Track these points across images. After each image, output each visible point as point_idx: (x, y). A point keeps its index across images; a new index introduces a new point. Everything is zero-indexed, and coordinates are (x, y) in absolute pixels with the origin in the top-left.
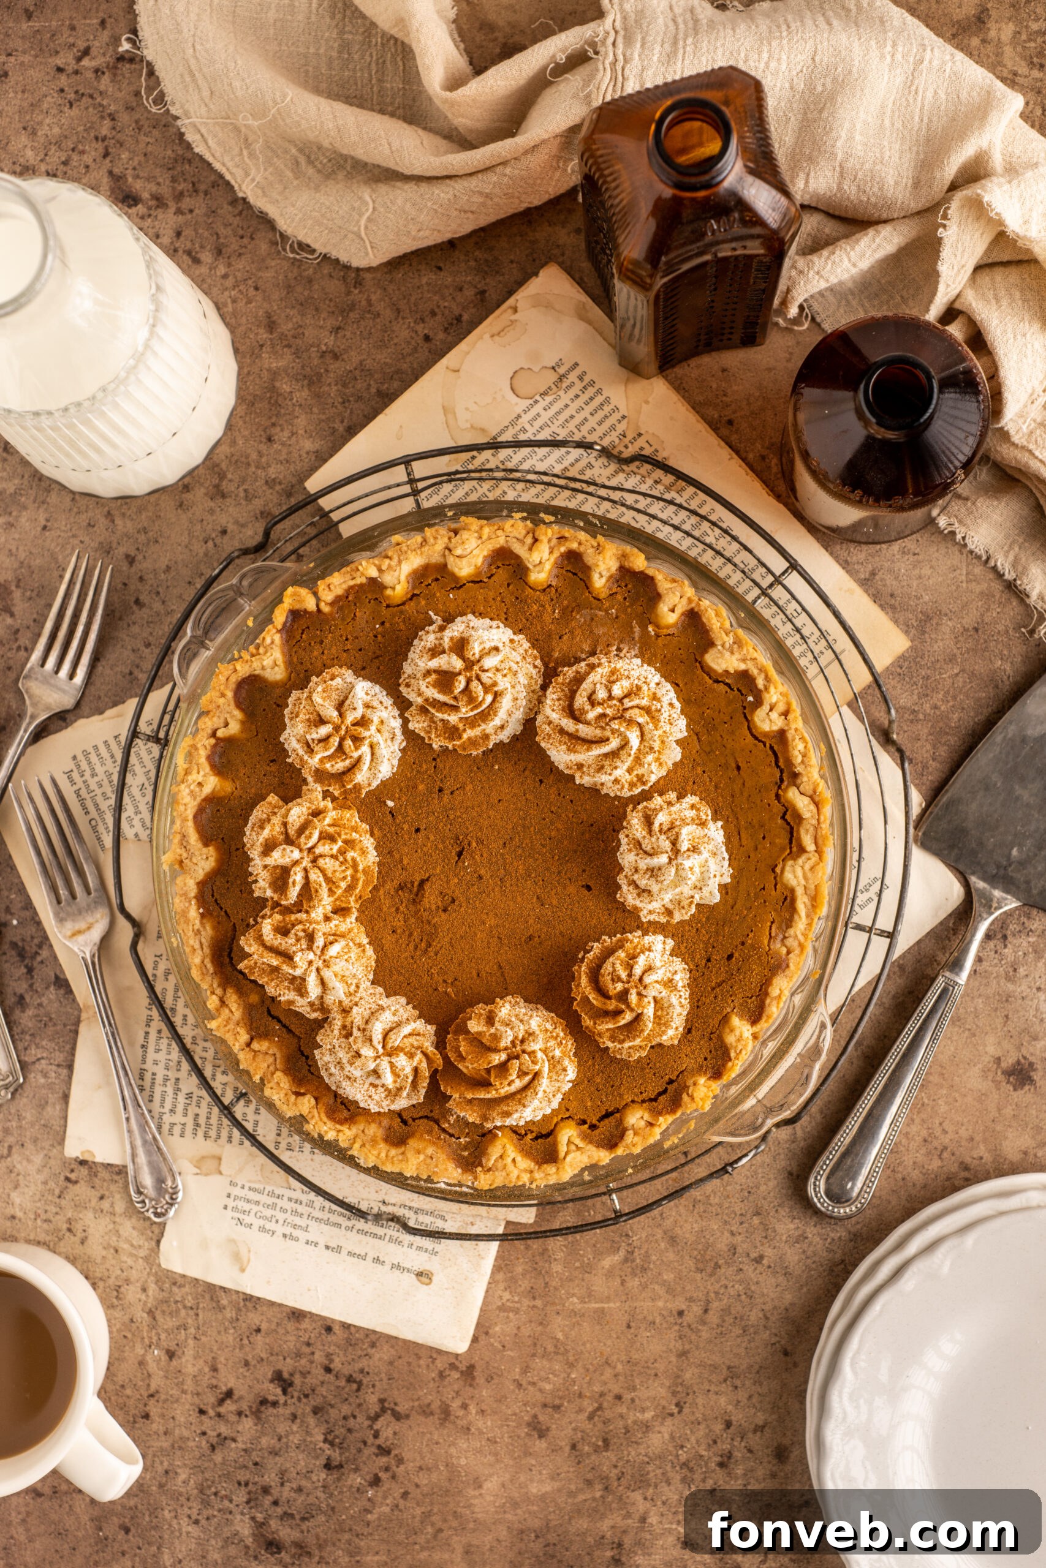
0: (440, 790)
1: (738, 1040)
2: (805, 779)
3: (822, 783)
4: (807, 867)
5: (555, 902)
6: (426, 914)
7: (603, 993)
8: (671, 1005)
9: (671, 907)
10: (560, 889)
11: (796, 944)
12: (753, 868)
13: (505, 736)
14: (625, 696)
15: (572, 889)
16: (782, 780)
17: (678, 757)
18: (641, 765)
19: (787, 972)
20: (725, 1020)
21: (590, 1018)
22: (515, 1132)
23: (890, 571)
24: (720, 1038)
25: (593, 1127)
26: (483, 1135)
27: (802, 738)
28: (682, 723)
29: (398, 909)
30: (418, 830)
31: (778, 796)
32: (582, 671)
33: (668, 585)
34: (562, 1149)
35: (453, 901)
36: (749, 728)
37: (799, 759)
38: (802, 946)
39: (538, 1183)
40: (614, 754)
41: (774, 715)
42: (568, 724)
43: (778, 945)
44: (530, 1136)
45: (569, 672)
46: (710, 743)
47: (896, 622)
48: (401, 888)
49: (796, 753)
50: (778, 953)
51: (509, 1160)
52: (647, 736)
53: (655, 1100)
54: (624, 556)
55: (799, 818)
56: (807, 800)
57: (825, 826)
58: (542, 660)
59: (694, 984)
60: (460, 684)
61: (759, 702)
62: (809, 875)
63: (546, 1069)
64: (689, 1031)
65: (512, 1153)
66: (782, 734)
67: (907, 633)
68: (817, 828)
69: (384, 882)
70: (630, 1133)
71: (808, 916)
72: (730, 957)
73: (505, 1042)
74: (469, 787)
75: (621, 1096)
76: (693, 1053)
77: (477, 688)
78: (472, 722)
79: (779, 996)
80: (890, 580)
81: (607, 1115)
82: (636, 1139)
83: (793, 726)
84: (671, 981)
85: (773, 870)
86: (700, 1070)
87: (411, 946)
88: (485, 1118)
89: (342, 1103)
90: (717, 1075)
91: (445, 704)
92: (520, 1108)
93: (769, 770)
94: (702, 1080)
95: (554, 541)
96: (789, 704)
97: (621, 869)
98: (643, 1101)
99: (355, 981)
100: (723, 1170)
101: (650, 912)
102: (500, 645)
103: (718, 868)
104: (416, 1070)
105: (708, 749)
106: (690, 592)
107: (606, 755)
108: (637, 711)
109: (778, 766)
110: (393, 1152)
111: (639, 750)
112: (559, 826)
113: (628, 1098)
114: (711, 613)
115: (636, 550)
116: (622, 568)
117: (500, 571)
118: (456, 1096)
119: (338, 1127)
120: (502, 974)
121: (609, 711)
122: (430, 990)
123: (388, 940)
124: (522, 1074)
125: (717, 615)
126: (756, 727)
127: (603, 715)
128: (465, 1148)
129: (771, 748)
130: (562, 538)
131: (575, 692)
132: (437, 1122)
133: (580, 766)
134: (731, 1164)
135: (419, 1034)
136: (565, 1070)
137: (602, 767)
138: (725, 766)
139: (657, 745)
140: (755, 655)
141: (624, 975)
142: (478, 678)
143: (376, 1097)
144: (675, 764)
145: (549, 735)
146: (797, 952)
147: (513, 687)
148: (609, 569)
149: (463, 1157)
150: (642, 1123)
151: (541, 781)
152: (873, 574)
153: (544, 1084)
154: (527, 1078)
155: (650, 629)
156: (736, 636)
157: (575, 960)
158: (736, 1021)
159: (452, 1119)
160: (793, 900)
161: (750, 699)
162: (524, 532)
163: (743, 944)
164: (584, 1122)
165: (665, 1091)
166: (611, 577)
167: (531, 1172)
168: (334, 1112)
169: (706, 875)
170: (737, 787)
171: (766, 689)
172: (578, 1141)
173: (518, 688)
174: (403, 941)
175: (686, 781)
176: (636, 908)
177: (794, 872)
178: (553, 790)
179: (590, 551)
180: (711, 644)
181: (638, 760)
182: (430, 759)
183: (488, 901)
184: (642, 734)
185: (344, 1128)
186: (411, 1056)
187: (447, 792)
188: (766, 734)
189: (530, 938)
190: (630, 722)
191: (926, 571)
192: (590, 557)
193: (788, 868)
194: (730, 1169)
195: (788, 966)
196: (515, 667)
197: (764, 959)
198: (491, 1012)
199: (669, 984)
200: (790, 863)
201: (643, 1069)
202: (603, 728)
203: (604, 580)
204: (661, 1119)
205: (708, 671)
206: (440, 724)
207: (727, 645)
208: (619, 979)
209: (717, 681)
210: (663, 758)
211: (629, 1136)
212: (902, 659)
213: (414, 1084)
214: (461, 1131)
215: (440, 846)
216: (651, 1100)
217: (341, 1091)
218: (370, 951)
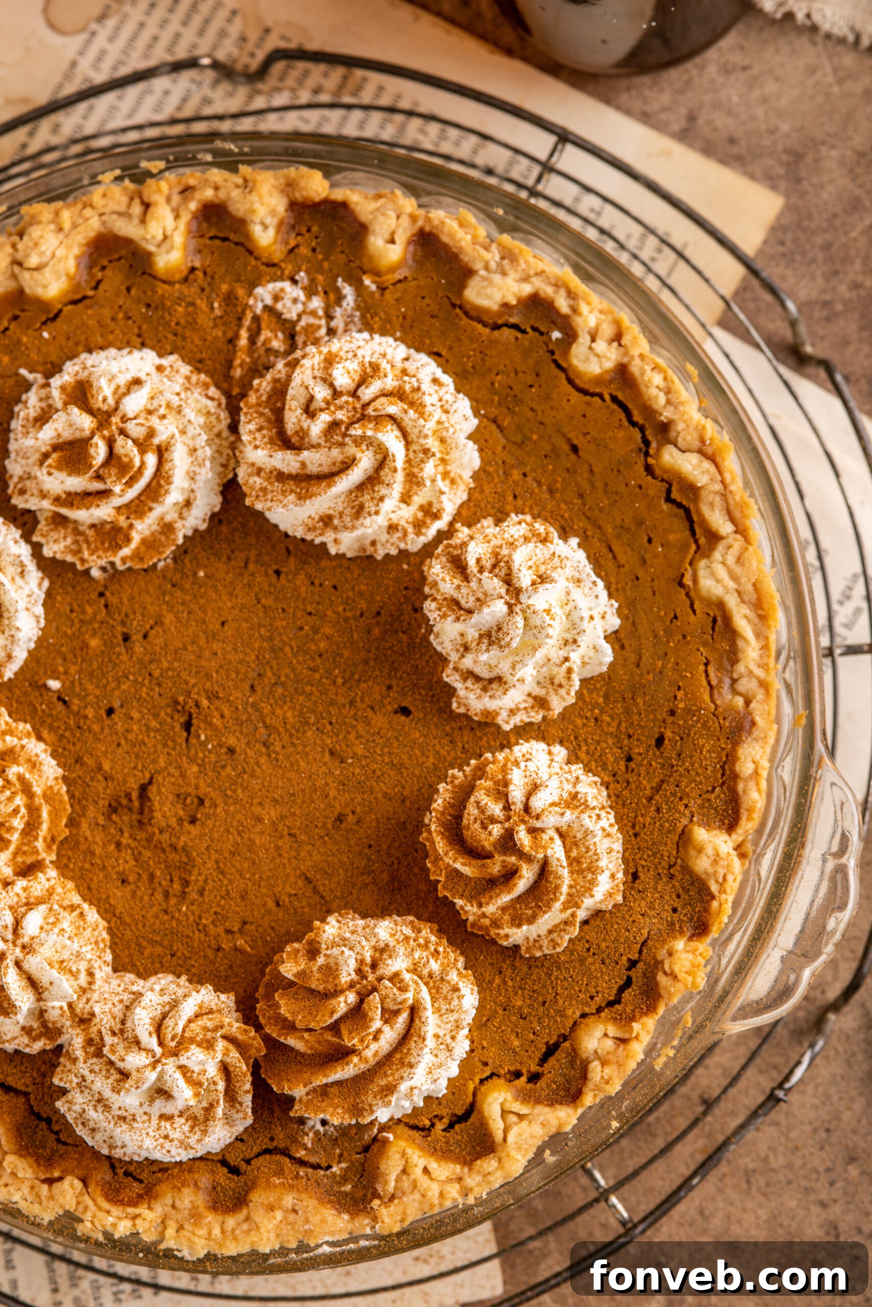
0: (126, 638)
1: (715, 862)
2: (680, 426)
3: (709, 425)
4: (731, 559)
5: (359, 749)
6: (166, 836)
7: (475, 853)
8: (587, 833)
9: (539, 692)
10: (361, 728)
11: (754, 684)
12: (648, 594)
13: (197, 518)
14: (359, 386)
15: (379, 721)
16: (647, 443)
17: (476, 463)
18: (420, 484)
19: (756, 732)
20: (684, 838)
21: (470, 899)
22: (415, 1127)
23: (716, 105)
24: (687, 870)
25: (534, 1078)
26: (366, 1149)
27: (656, 368)
28: (463, 405)
29: (118, 844)
30: (110, 712)
31: (649, 469)
32: (283, 376)
33: (373, 205)
34: (497, 1125)
35: (201, 802)
36: (570, 381)
37: (662, 399)
38: (764, 685)
39: (477, 1192)
40: (372, 480)
41: (601, 346)
42: (286, 461)
43: (727, 695)
44: (440, 1126)
45: (263, 384)
46: (519, 428)
47: (752, 177)
48: (113, 809)
49: (653, 391)
50: (731, 708)
51: (418, 1171)
52: (413, 434)
53: (617, 1001)
54: (290, 185)
55: (693, 490)
56: (694, 458)
57: (737, 486)
58: (218, 386)
59: (617, 801)
60: (99, 452)
61: (571, 336)
62: (738, 570)
63: (425, 994)
64: (635, 876)
65: (419, 1160)
66: (622, 372)
67: (774, 188)
68: (725, 494)
69: (84, 808)
70: (595, 1066)
71: (758, 635)
72: (660, 741)
73: (347, 974)
74: (169, 619)
75: (562, 1013)
76: (652, 908)
77: (127, 448)
78: (137, 508)
79: (756, 773)
80: (721, 120)
81: (551, 1050)
82: (607, 1070)
83: (635, 352)
84: (574, 796)
85: (681, 584)
86: (673, 930)
87: (159, 896)
88: (357, 1111)
89: (127, 1174)
90: (701, 929)
91: (87, 494)
92: (405, 1072)
93: (621, 434)
94: (680, 944)
95: (176, 199)
96: (617, 323)
97: (443, 660)
98: (599, 1010)
99: (83, 966)
100: (772, 1100)
101: (512, 712)
102: (143, 376)
103: (590, 602)
104: (225, 1069)
105: (518, 438)
106: (409, 204)
107: (361, 487)
108: (383, 400)
109: (634, 424)
110: (231, 1222)
111: (408, 461)
112: (328, 630)
113: (574, 1013)
114: (452, 224)
115: (304, 169)
116: (293, 205)
117: (109, 272)
118: (299, 1092)
119: (131, 1210)
120: (315, 890)
121: (341, 415)
122: (210, 954)
123: (119, 896)
124: (389, 1016)
125: (461, 225)
126: (579, 375)
127: (334, 425)
128: (344, 1179)
129: (614, 399)
130: (187, 191)
131: (282, 409)
132: (286, 1153)
133: (327, 521)
134: (780, 1086)
135: (211, 1012)
136: (456, 989)
137: (361, 507)
138: (553, 455)
139: (432, 443)
140: (541, 266)
141: (496, 809)
142: (123, 432)
143: (176, 1135)
144: (475, 476)
145: (264, 490)
146: (760, 696)
147: (183, 432)
148: (273, 212)
149: (346, 1194)
150: (609, 1044)
151: (278, 573)
152: (692, 118)
153: (431, 1024)
154: (402, 1019)
155: (367, 281)
156: (502, 247)
157: (421, 827)
158: (701, 834)
159: (308, 1141)
160: (727, 619)
161: (556, 335)
162: (124, 200)
163: (672, 713)
164: (517, 1075)
165: (628, 983)
166: (281, 223)
167: (460, 1179)
168: (117, 1191)
169: (575, 616)
170: (582, 479)
171: (575, 310)
172: (517, 1107)
173: (191, 431)
174: (143, 890)
175: (502, 497)
176: (487, 713)
177: (713, 574)
178: (301, 580)
179: (236, 193)
180: (469, 273)
181: (413, 480)
182: (94, 596)
183: (255, 783)
184: (405, 434)
185: (142, 1210)
186: (208, 1045)
187: (137, 637)
188: (598, 380)
189: (340, 819)
190: (380, 420)
191: (771, 88)
192: (239, 203)
193: (702, 573)
194: (780, 1094)
195: (753, 723)
196: (176, 401)
197: (713, 724)
198: (311, 942)
199: (574, 801)
200: (703, 563)
201: (582, 961)
202: (342, 445)
203: (271, 232)
204: (636, 1026)
205: (476, 315)
206: (91, 533)
207: (493, 265)
208: (493, 820)
209: (496, 327)
210: (453, 468)
211: (596, 1071)
212: (777, 231)
213: (231, 1095)
214: (329, 1154)
215: (154, 724)
216: (610, 1004)
217: (118, 1153)
218: (92, 915)
